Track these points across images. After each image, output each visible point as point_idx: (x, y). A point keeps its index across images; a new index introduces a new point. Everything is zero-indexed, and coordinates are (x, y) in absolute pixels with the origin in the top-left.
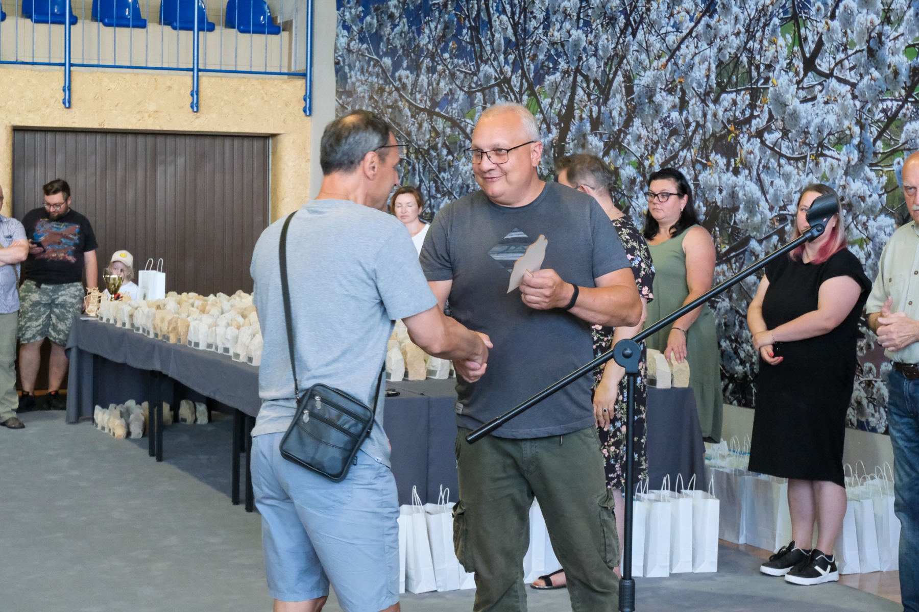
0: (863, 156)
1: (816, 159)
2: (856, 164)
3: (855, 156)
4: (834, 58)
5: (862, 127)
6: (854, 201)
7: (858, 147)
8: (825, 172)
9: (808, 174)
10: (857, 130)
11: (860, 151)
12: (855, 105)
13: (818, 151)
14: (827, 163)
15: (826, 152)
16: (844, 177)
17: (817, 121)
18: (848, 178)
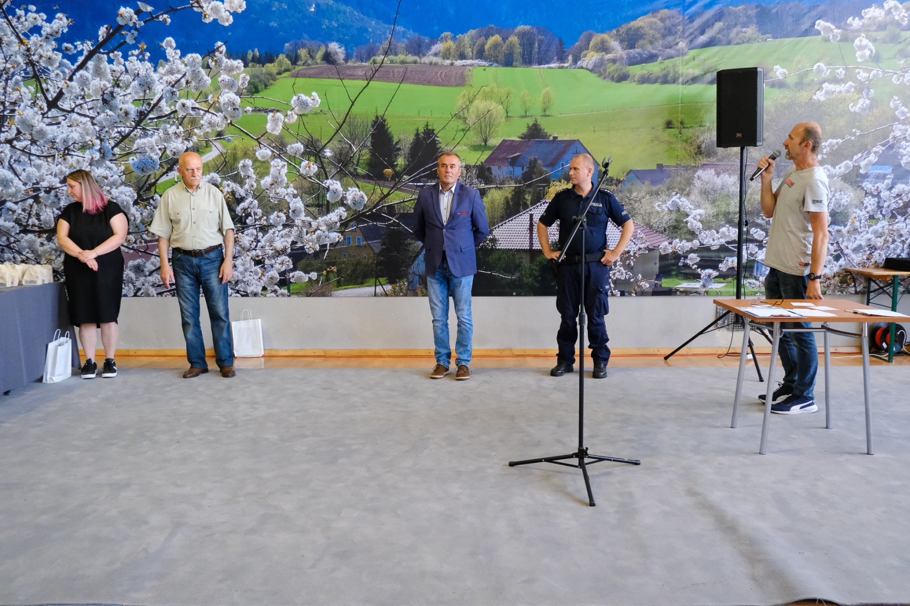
0: (104, 155)
1: (63, 156)
2: (98, 160)
3: (97, 156)
4: (75, 103)
5: (101, 140)
6: (99, 179)
7: (100, 151)
8: (72, 164)
9: (57, 165)
10: (98, 142)
11: (101, 153)
12: (95, 129)
13: (65, 152)
14: (73, 159)
15: (73, 153)
16: (89, 167)
17: (64, 136)
18: (93, 167)
